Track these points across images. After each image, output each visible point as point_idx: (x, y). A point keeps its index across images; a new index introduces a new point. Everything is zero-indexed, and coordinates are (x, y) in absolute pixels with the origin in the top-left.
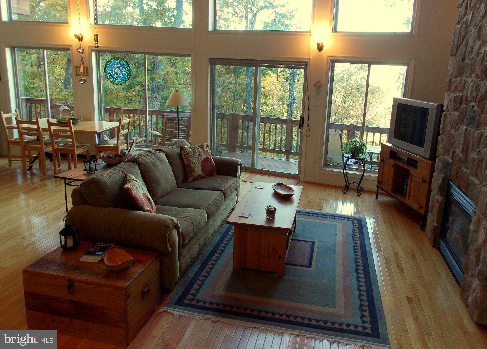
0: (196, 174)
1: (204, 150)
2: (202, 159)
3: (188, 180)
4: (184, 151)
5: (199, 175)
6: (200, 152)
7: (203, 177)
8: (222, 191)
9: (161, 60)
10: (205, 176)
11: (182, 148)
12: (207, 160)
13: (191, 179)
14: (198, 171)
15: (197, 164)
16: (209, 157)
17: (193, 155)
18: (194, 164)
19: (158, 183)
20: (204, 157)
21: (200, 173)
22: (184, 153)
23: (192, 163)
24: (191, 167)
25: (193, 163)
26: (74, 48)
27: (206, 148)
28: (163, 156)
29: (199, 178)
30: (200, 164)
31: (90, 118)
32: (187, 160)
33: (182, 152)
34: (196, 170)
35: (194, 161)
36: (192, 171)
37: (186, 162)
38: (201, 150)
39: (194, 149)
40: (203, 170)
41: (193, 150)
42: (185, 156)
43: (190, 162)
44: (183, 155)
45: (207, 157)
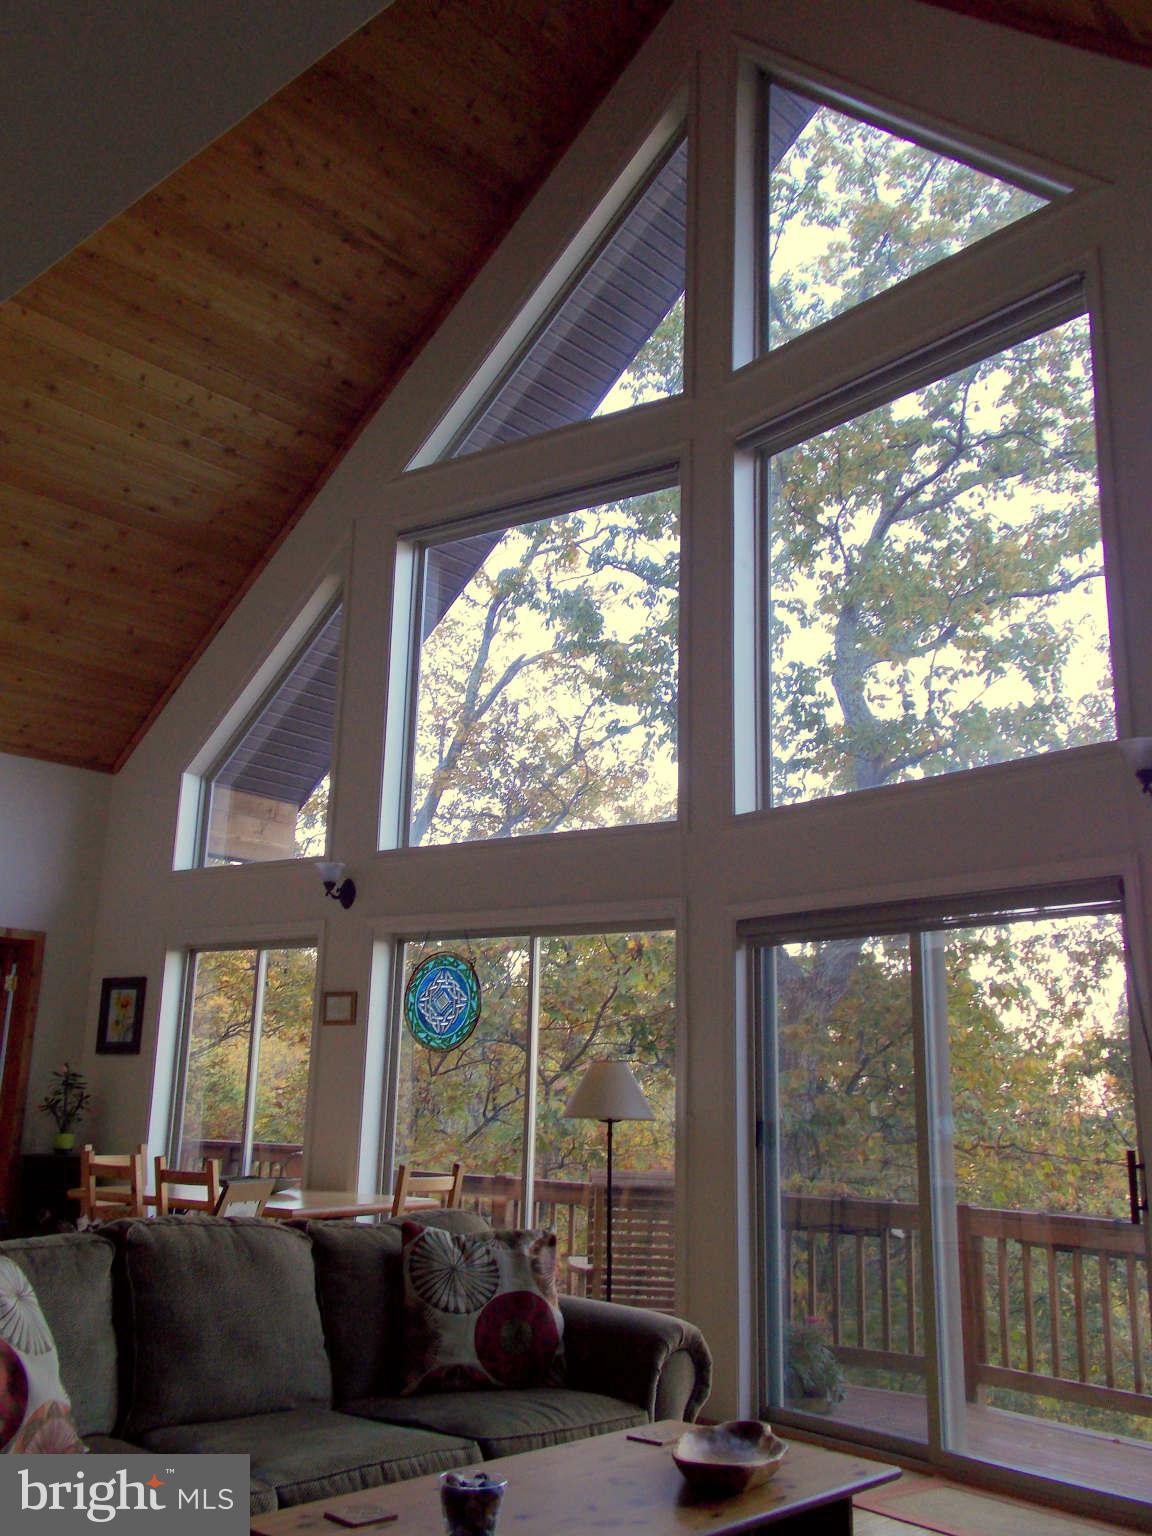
0: (442, 1361)
1: (520, 1256)
2: (494, 1292)
3: (397, 1385)
4: (416, 1245)
5: (458, 1371)
6: (493, 1262)
7: (480, 1385)
10: (493, 1380)
11: (408, 1232)
12: (524, 1306)
13: (411, 1382)
14: (459, 1344)
15: (457, 1311)
16: (536, 1290)
17: (455, 1270)
18: (446, 1309)
20: (508, 1285)
21: (468, 1357)
22: (414, 1253)
23: (436, 1305)
24: (424, 1324)
25: (442, 1304)
29: (458, 1383)
30: (475, 1315)
32: (418, 1288)
33: (409, 1247)
34: (447, 1338)
35: (445, 1297)
36: (428, 1340)
37: (412, 1294)
38: (503, 1256)
39: (468, 1245)
40: (485, 1344)
41: (463, 1248)
42: (412, 1269)
43: (427, 1297)
44: (406, 1266)
45: (524, 1289)
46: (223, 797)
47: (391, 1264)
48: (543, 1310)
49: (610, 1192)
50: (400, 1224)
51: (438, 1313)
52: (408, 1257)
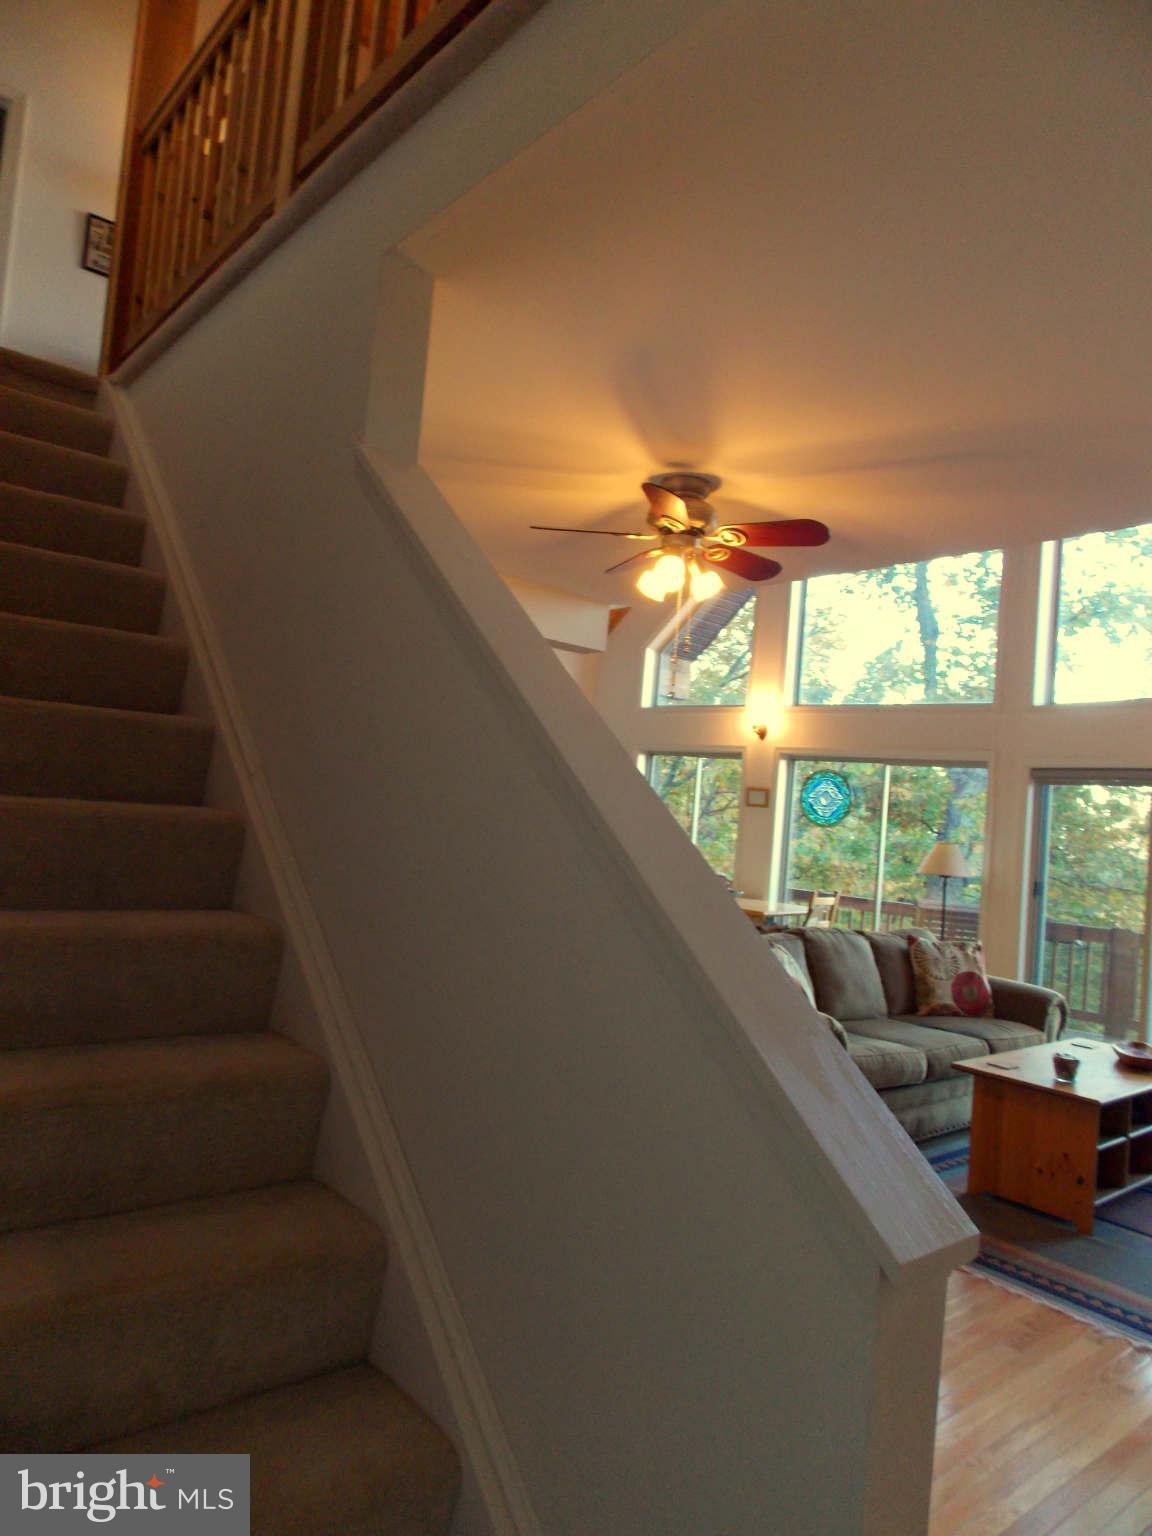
0: (937, 1001)
1: (967, 955)
2: (957, 971)
3: (917, 1010)
4: (918, 947)
5: (945, 1007)
6: (954, 957)
7: (955, 1014)
8: (986, 1040)
9: (964, 806)
10: (961, 1012)
11: (911, 940)
12: (971, 978)
13: (924, 1010)
14: (944, 995)
15: (941, 979)
16: (977, 971)
17: (937, 959)
18: (936, 978)
19: (839, 987)
20: (964, 969)
21: (949, 1000)
22: (916, 951)
23: (930, 976)
24: (926, 984)
25: (934, 975)
26: (749, 753)
27: (973, 952)
28: (866, 945)
29: (945, 1012)
30: (950, 982)
31: (760, 894)
32: (920, 967)
33: (913, 947)
34: (939, 992)
35: (935, 972)
36: (929, 992)
37: (917, 970)
38: (959, 954)
39: (941, 948)
40: (957, 997)
41: (939, 949)
42: (916, 958)
43: (926, 971)
44: (913, 956)
45: (971, 970)
46: (666, 659)
47: (906, 956)
48: (980, 981)
49: (943, 912)
50: (905, 935)
51: (932, 979)
52: (912, 952)
